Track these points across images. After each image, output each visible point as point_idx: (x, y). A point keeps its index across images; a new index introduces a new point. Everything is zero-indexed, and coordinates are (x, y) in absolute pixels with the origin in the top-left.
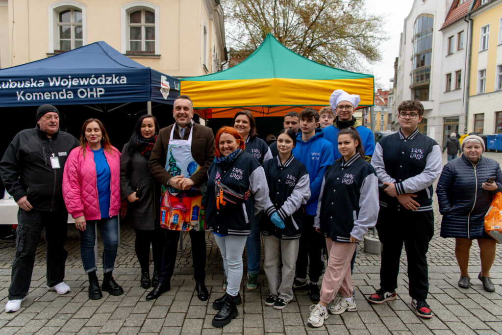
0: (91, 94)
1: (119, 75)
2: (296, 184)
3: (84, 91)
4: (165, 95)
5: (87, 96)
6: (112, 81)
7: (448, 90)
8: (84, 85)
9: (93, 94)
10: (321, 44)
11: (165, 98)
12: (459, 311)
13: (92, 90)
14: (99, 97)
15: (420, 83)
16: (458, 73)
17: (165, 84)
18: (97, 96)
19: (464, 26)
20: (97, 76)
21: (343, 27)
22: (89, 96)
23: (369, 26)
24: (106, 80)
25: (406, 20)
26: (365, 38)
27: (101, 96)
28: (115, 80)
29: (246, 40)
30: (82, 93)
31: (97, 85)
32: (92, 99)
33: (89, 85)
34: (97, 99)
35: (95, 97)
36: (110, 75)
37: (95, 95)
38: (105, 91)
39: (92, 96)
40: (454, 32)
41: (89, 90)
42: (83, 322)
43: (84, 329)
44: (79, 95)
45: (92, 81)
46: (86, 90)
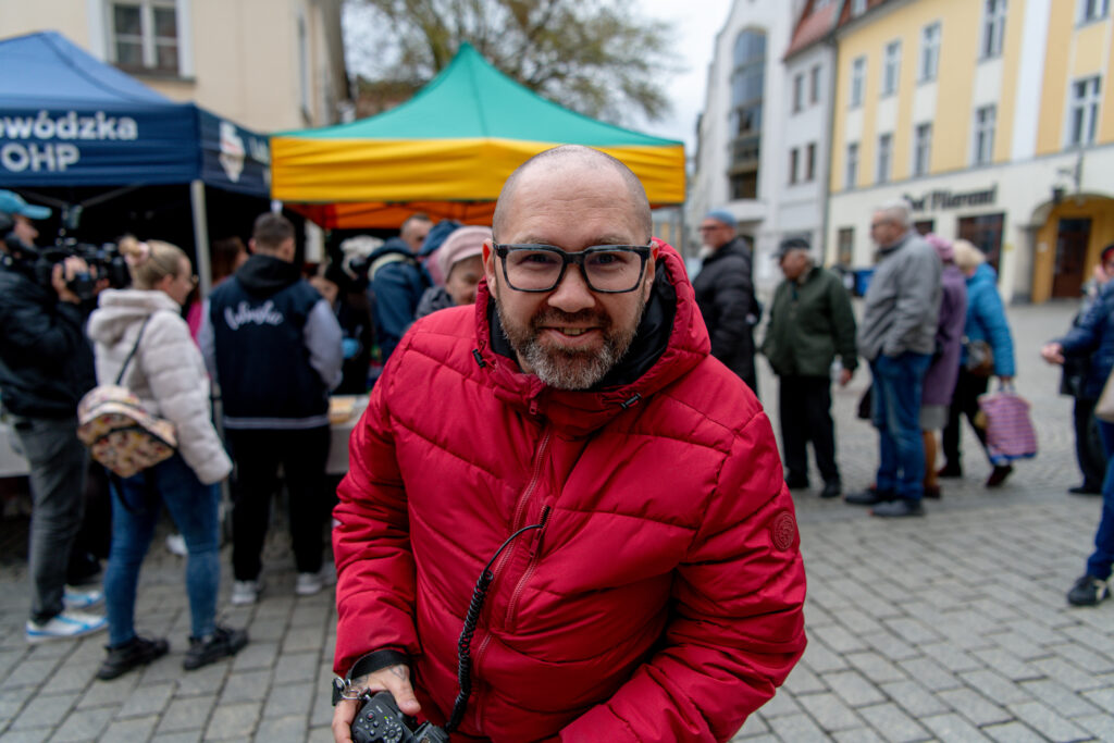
0: (40, 161)
1: (115, 115)
3: (22, 151)
4: (234, 171)
5: (30, 165)
6: (95, 129)
7: (793, 180)
8: (19, 140)
9: (47, 161)
10: (556, 75)
12: (851, 588)
13: (41, 150)
14: (62, 167)
15: (745, 166)
16: (812, 148)
17: (231, 145)
18: (57, 165)
19: (822, 57)
20: (55, 116)
21: (599, 41)
22: (36, 166)
23: (651, 42)
24: (80, 128)
25: (719, 37)
26: (643, 66)
27: (68, 165)
28: (106, 129)
29: (392, 56)
30: (15, 157)
31: (55, 140)
32: (45, 172)
33: (33, 138)
34: (58, 173)
35: (52, 167)
36: (91, 114)
37: (52, 162)
38: (81, 155)
40: (804, 66)
41: (33, 150)
42: (68, 701)
43: (75, 717)
44: (6, 161)
45: (44, 129)
46: (27, 147)
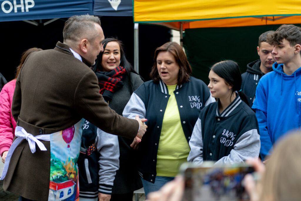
0: (18, 8)
2: (234, 144)
3: (10, 3)
4: (115, 5)
5: (13, 11)
9: (21, 8)
11: (115, 8)
13: (19, 3)
14: (27, 11)
18: (25, 10)
22: (16, 11)
27: (30, 9)
32: (20, 14)
34: (25, 14)
35: (23, 11)
37: (23, 9)
38: (36, 4)
39: (19, 10)
41: (15, 2)
44: (3, 9)
